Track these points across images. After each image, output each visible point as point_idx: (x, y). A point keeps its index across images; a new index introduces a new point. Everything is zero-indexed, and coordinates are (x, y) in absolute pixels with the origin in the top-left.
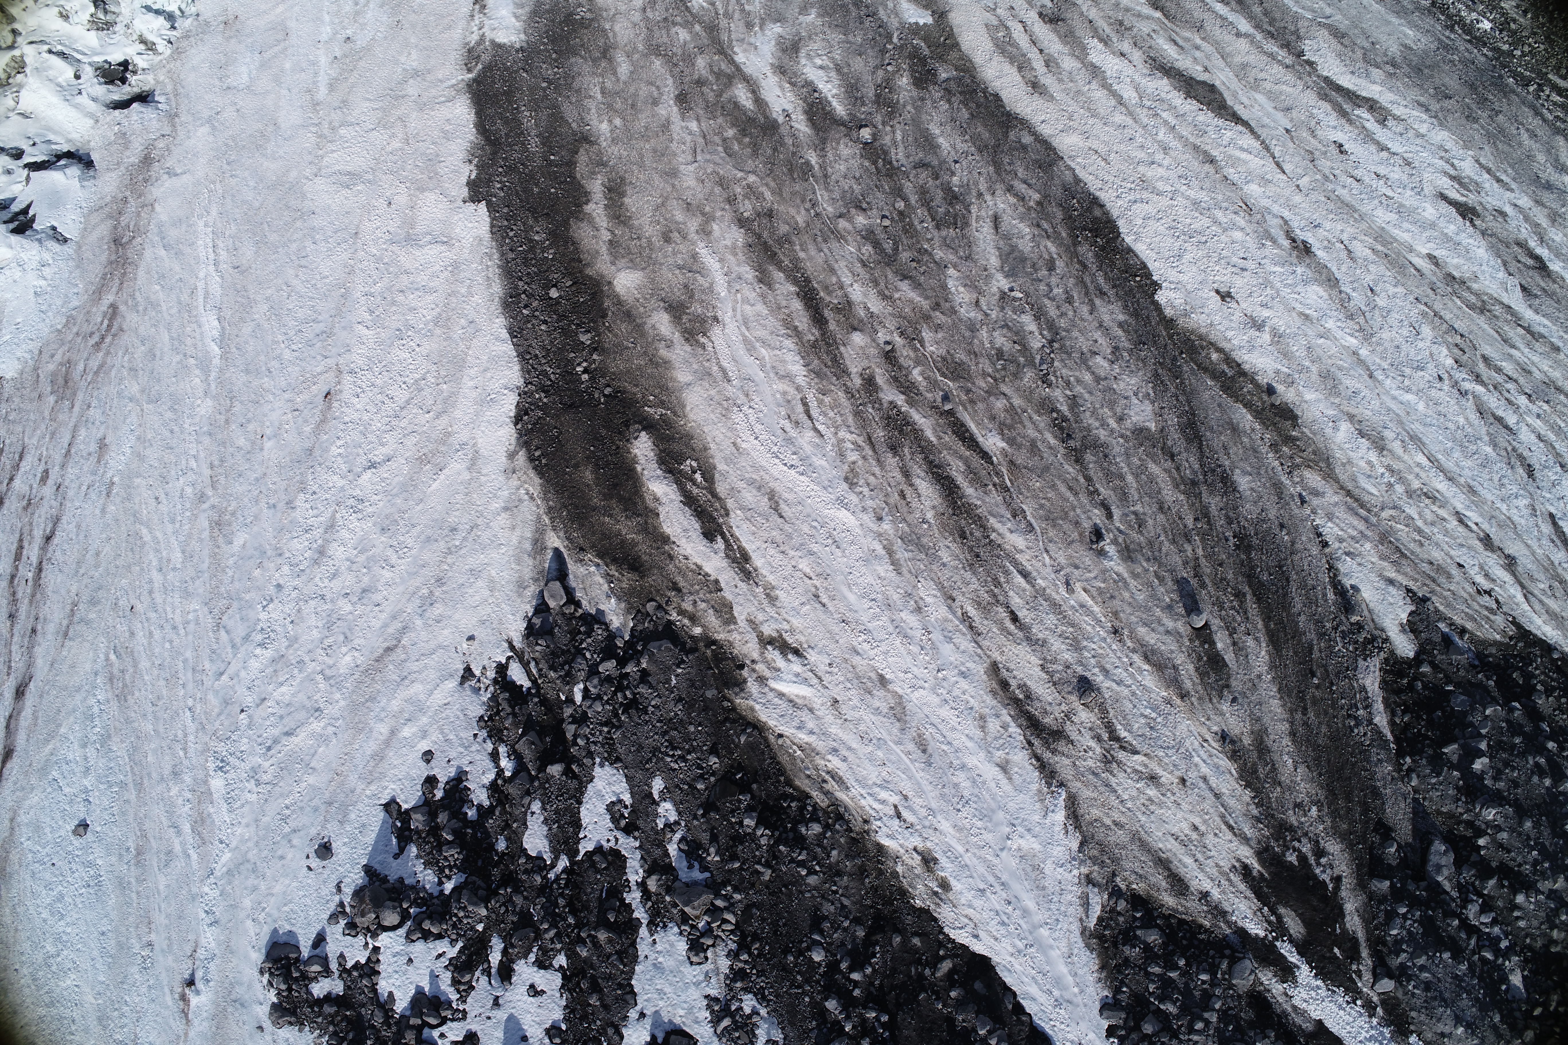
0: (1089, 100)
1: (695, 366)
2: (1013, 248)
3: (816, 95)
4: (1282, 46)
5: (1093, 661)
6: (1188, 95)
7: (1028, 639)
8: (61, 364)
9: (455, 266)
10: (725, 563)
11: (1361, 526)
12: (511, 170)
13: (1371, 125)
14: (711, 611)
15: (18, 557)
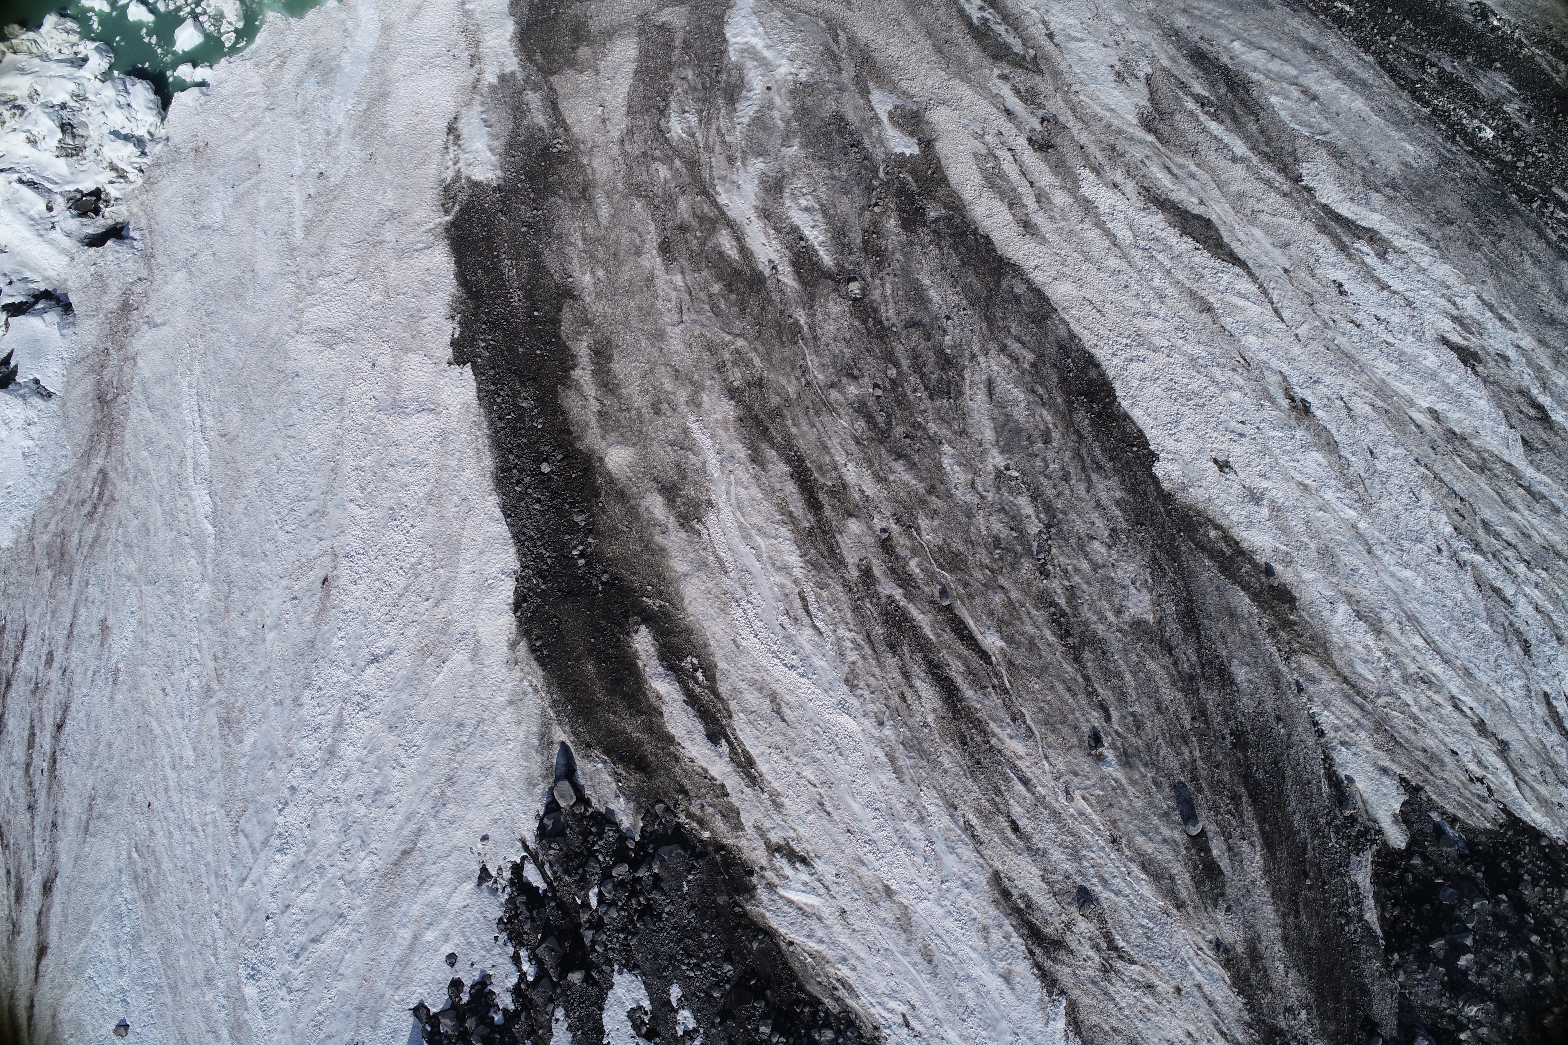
0: (1083, 242)
1: (691, 555)
2: (1008, 417)
3: (803, 243)
4: (1279, 171)
5: (1092, 870)
6: (1184, 232)
7: (1029, 848)
8: (55, 535)
9: (444, 437)
10: (729, 768)
11: (1357, 714)
12: (494, 326)
13: (1372, 260)
14: (718, 817)
15: (31, 745)
